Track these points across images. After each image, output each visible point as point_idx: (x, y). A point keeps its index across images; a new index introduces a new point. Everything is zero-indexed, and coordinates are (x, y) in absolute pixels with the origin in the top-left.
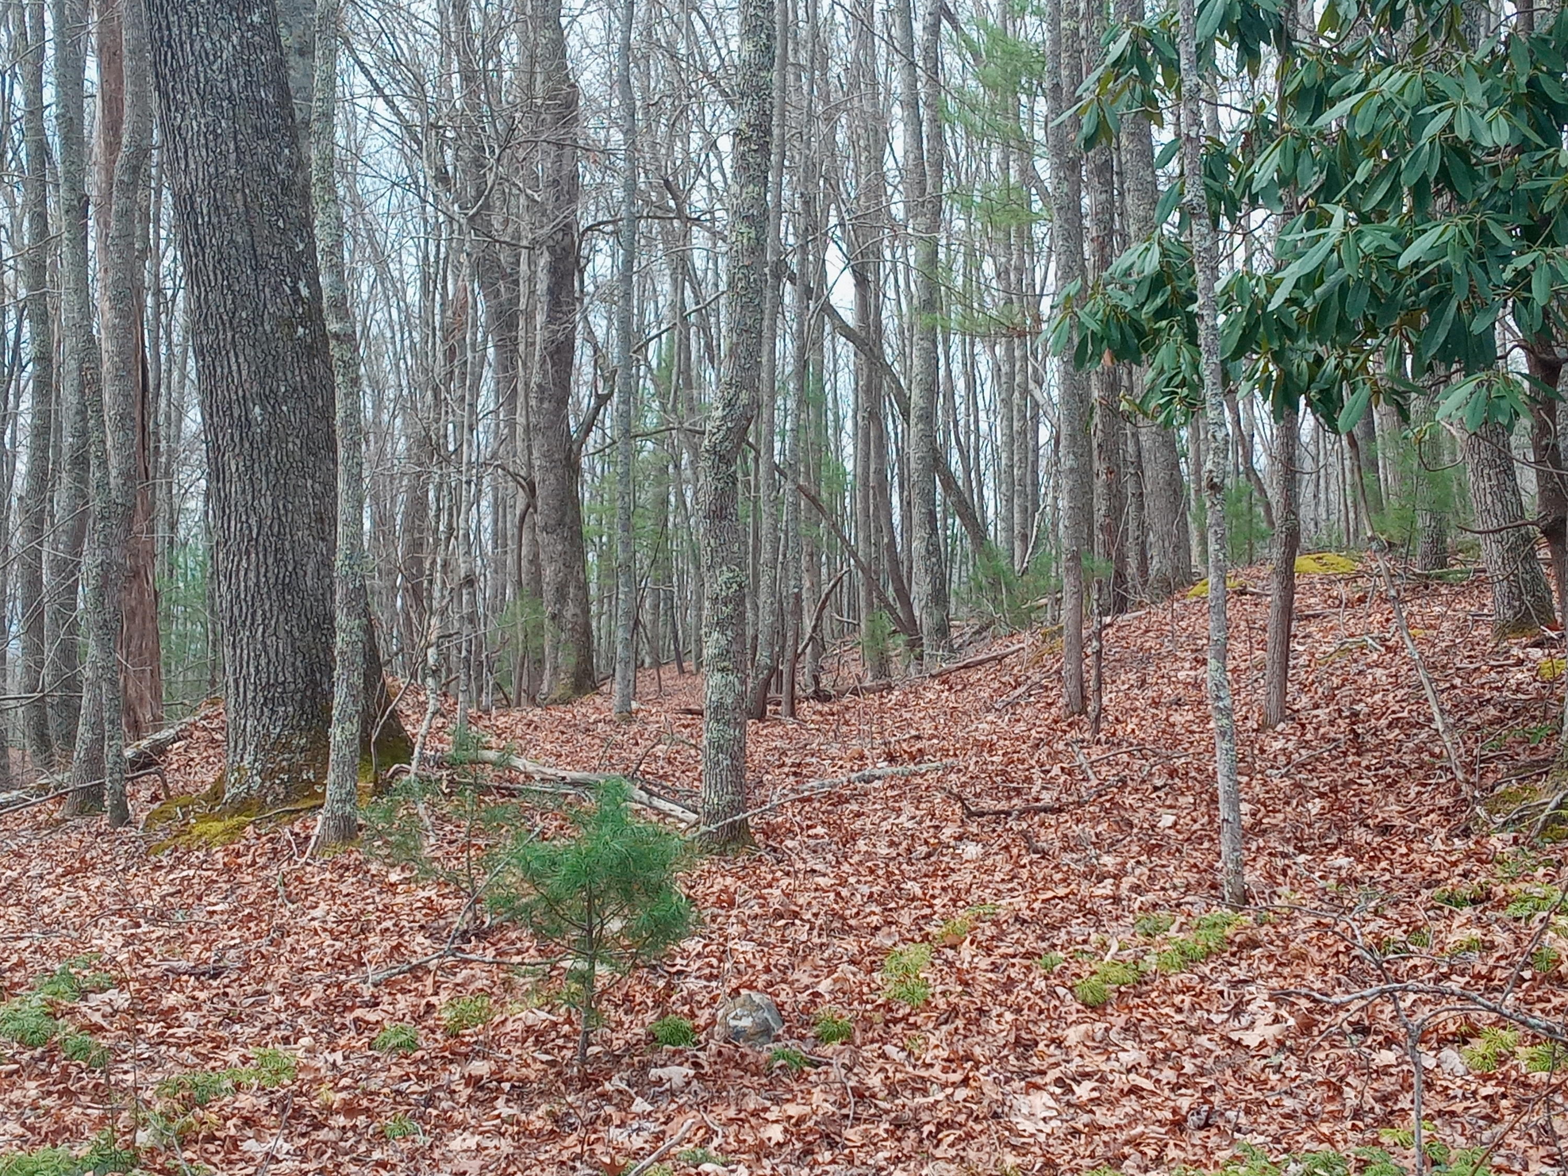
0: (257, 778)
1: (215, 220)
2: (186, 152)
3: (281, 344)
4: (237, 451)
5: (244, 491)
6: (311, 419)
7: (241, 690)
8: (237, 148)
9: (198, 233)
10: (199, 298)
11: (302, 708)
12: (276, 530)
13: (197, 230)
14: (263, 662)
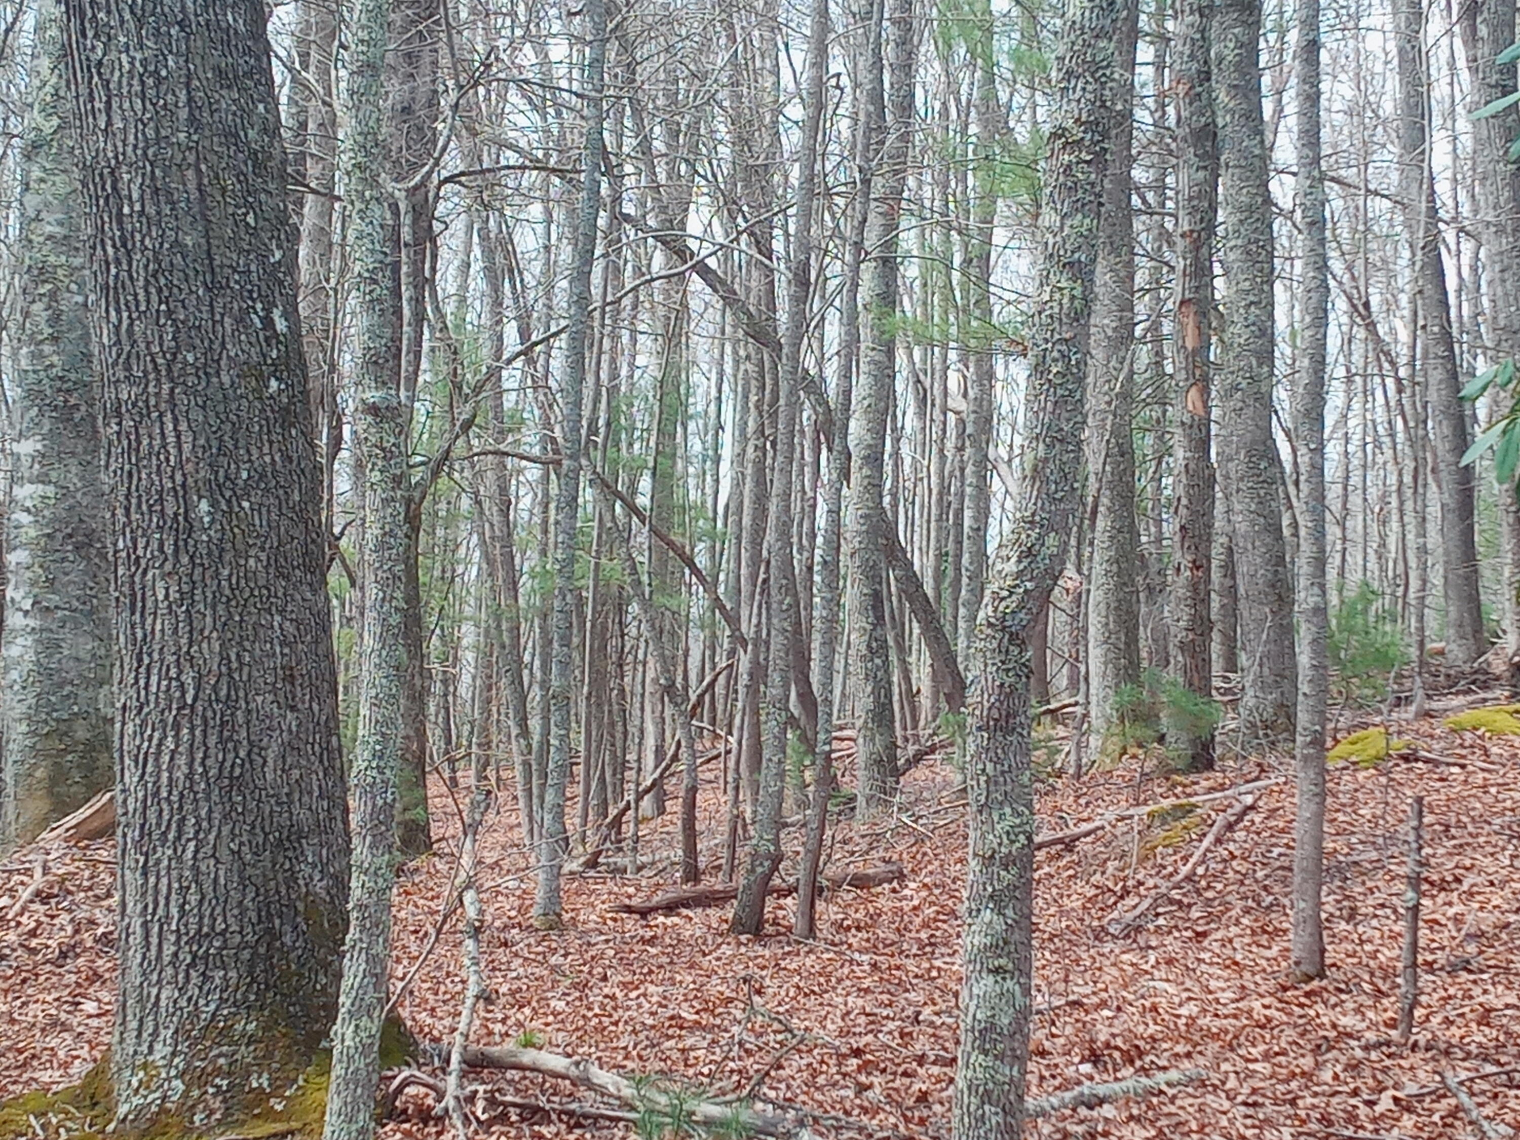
0: (178, 1084)
1: (151, 210)
2: (108, 103)
3: (244, 402)
4: (168, 567)
5: (176, 631)
6: (284, 522)
7: (154, 940)
8: (190, 99)
9: (121, 229)
10: (117, 328)
11: (250, 974)
12: (223, 693)
13: (120, 223)
14: (193, 899)
